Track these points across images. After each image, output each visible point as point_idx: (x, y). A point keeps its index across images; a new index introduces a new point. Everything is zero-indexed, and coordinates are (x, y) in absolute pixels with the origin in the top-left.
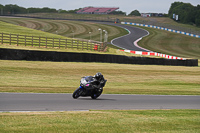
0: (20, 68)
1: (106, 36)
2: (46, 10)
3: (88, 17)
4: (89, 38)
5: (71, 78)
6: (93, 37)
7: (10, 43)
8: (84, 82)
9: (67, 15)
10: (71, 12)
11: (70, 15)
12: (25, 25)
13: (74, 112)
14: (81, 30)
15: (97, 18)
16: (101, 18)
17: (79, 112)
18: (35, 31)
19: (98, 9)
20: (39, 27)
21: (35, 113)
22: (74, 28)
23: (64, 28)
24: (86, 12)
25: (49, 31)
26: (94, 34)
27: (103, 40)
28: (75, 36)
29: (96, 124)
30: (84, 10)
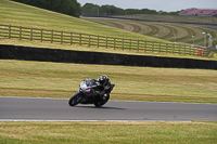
0: (117, 74)
1: (211, 40)
2: (145, 11)
3: (191, 19)
4: (191, 43)
5: (172, 85)
6: (196, 42)
7: (107, 47)
8: (84, 86)
9: (167, 17)
10: (173, 14)
11: (171, 17)
12: (122, 28)
13: (176, 122)
14: (183, 33)
15: (201, 21)
16: (204, 21)
17: (180, 122)
18: (134, 33)
19: (202, 11)
20: (138, 30)
21: (133, 122)
22: (176, 32)
23: (165, 31)
24: (189, 13)
25: (149, 34)
26: (198, 38)
27: (207, 45)
28: (177, 40)
29: (199, 136)
30: (186, 11)
